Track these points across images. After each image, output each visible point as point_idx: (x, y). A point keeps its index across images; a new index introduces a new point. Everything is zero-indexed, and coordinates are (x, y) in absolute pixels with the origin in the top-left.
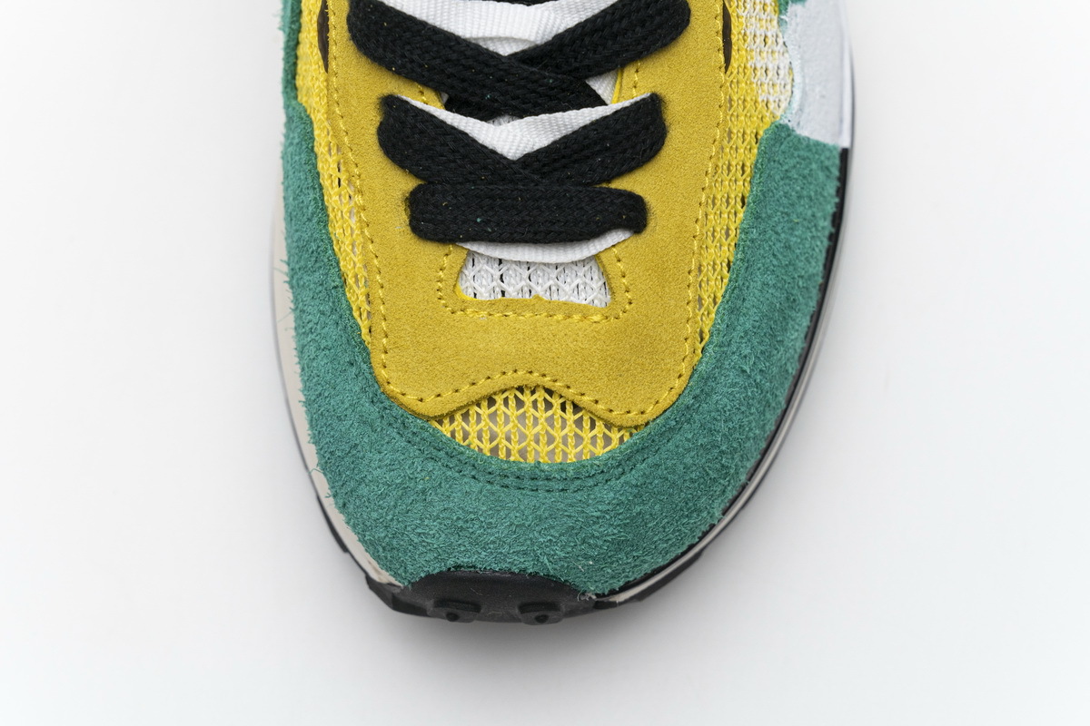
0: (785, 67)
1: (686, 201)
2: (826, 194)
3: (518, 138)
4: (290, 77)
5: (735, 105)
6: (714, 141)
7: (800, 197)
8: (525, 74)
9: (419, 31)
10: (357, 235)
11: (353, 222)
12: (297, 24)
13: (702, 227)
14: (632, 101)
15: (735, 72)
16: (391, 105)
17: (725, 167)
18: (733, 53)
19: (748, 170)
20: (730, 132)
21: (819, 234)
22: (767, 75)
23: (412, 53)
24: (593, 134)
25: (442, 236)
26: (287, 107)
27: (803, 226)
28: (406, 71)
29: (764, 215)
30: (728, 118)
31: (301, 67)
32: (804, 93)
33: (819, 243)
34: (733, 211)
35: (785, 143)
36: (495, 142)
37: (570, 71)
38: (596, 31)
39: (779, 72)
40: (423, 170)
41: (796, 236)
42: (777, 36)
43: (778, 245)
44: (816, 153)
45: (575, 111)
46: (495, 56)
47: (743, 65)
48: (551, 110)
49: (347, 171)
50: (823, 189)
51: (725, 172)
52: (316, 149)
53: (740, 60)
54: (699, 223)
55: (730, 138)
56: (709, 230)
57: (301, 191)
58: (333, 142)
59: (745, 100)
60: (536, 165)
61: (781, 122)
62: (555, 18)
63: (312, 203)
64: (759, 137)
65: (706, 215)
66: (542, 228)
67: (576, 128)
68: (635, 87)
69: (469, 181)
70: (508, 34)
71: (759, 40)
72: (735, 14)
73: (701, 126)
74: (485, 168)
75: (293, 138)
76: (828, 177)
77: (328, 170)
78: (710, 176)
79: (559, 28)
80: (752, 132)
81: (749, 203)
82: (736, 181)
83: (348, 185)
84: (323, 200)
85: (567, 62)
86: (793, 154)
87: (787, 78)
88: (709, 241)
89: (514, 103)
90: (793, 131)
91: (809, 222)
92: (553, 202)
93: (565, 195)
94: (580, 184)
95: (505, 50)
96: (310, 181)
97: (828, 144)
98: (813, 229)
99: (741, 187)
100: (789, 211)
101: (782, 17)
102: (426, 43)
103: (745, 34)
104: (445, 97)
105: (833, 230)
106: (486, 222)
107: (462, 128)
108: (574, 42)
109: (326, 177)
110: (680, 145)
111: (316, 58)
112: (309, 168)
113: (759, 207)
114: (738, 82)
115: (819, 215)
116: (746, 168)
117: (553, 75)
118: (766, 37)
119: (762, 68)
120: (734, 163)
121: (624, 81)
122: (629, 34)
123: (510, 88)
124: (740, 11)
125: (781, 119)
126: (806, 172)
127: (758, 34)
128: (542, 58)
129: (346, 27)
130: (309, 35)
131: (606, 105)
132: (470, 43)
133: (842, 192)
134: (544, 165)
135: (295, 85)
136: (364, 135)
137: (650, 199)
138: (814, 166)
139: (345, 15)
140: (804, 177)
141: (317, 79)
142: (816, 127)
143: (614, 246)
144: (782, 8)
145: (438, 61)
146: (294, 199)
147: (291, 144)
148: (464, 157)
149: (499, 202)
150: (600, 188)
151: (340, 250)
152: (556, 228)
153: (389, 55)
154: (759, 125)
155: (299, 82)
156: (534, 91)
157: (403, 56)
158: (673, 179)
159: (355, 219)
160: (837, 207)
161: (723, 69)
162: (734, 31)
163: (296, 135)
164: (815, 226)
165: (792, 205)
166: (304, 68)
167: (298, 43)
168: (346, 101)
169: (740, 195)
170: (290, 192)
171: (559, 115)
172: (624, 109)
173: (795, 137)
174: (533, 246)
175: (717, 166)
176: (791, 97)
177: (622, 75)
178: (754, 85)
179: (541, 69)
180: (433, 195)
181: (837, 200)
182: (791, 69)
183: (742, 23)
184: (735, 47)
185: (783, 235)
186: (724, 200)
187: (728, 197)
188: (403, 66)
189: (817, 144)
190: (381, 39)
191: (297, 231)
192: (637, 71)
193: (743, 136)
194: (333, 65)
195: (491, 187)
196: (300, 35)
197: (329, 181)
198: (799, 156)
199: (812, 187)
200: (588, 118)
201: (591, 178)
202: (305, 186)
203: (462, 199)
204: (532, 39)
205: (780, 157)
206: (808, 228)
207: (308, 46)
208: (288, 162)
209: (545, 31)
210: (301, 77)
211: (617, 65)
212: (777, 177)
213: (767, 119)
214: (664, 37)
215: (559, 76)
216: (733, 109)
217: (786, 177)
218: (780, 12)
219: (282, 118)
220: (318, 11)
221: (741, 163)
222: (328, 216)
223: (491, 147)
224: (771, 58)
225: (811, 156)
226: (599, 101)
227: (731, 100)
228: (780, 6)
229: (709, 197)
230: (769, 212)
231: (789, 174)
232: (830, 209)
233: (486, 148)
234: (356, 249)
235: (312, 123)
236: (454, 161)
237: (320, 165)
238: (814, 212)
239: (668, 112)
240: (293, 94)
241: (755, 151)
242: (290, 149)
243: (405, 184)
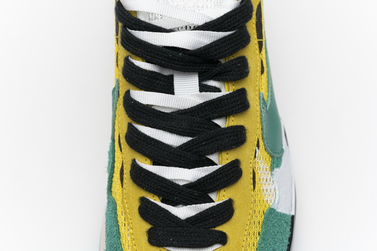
0: (273, 189)
1: (240, 234)
2: (286, 231)
3: (185, 212)
4: (110, 188)
5: (257, 202)
6: (250, 214)
7: (278, 232)
8: (188, 192)
9: (153, 177)
10: (130, 243)
11: (129, 238)
12: (113, 171)
13: (245, 243)
14: (223, 201)
15: (257, 191)
16: (143, 200)
17: (253, 223)
18: (256, 185)
19: (261, 223)
20: (255, 211)
21: (284, 245)
22: (267, 192)
23: (151, 184)
24: (210, 212)
25: (159, 245)
26: (108, 198)
27: (279, 242)
28: (149, 190)
29: (266, 239)
30: (254, 206)
31: (113, 185)
32: (279, 197)
33: (284, 248)
34: (256, 237)
35: (273, 214)
36: (177, 214)
37: (202, 191)
38: (211, 178)
39: (271, 190)
40: (153, 222)
41: (277, 246)
42: (270, 179)
43: (271, 249)
44: (283, 217)
45: (204, 204)
46: (178, 185)
47: (259, 189)
48: (196, 203)
49: (128, 221)
50: (286, 229)
51: (253, 224)
52: (117, 213)
53: (258, 187)
54: (244, 242)
55: (255, 213)
56: (248, 244)
57: (112, 227)
58: (123, 211)
59: (260, 200)
60: (191, 221)
61: (272, 207)
62: (198, 173)
63: (115, 231)
64: (264, 212)
65: (247, 239)
66: (192, 243)
67: (204, 210)
68: (224, 196)
69: (168, 226)
70: (182, 179)
71: (265, 180)
72: (257, 172)
73: (245, 209)
74: (174, 222)
75: (110, 208)
76: (287, 225)
77: (121, 220)
78: (248, 226)
79: (199, 177)
80: (262, 211)
81: (261, 235)
82: (257, 227)
83: (128, 226)
84: (119, 230)
85: (202, 188)
86: (276, 218)
87: (274, 192)
88: (248, 248)
89: (184, 201)
90: (276, 210)
91: (281, 241)
92: (196, 234)
93: (200, 232)
94: (205, 228)
95: (181, 184)
96: (115, 224)
97: (287, 214)
98: (282, 243)
99: (259, 229)
100: (274, 237)
101: (272, 173)
102: (156, 181)
103: (260, 179)
104: (161, 198)
105: (289, 243)
106: (173, 240)
107: (166, 208)
108: (204, 181)
109: (120, 223)
110: (238, 216)
111: (119, 183)
112: (115, 219)
113: (264, 236)
114: (258, 194)
115: (284, 238)
116: (260, 223)
117: (197, 192)
118: (267, 179)
119: (265, 189)
120: (256, 221)
121: (220, 194)
122: (222, 179)
123: (183, 196)
124: (258, 171)
125: (272, 206)
126: (280, 224)
127: (264, 178)
128: (193, 186)
129: (129, 174)
130: (117, 175)
131: (214, 202)
132: (170, 181)
133: (292, 230)
134: (193, 222)
135: (111, 190)
136: (134, 210)
137: (228, 234)
138: (283, 222)
139: (129, 170)
140: (279, 226)
141: (119, 190)
142: (283, 209)
143: (216, 249)
144: (272, 169)
145: (159, 187)
146: (109, 229)
147: (109, 210)
148: (167, 218)
149: (178, 234)
150: (212, 230)
151: (124, 247)
152: (197, 243)
153: (143, 184)
154: (264, 208)
155: (113, 190)
156: (190, 197)
157: (148, 185)
158: (236, 227)
159: (129, 237)
160: (290, 235)
161: (253, 190)
162: (257, 178)
163: (111, 208)
164: (283, 242)
165: (275, 235)
166: (114, 185)
167: (113, 177)
168: (128, 198)
169: (258, 232)
170: (108, 227)
171: (198, 205)
172: (220, 204)
173: (276, 212)
174: (189, 249)
175: (250, 222)
176: (275, 199)
177: (220, 192)
178: (263, 195)
179: (193, 190)
180: (156, 231)
181: (290, 233)
182: (275, 189)
183: (259, 175)
184: (257, 183)
185: (272, 246)
186: (253, 233)
187: (254, 233)
188: (148, 188)
189: (284, 214)
190: (141, 179)
191: (110, 240)
192: (225, 191)
193: (259, 212)
194: (124, 186)
195: (176, 229)
196: (114, 174)
197: (122, 224)
198: (278, 219)
199: (282, 229)
200: (208, 206)
201: (209, 226)
202: (113, 225)
203: (166, 233)
204: (190, 180)
205: (271, 219)
206: (281, 243)
207: (116, 179)
208: (108, 216)
209: (195, 178)
210: (113, 188)
211: (218, 189)
212: (270, 226)
213: (267, 206)
214: (234, 180)
215: (199, 192)
216: (256, 203)
217: (273, 225)
218: (272, 171)
219: (106, 201)
220: (120, 168)
221: (258, 221)
222: (120, 235)
223: (176, 215)
224: (268, 186)
225: (282, 219)
226: (212, 201)
227: (255, 200)
228: (271, 169)
229: (248, 233)
230: (268, 237)
231: (274, 225)
232: (288, 236)
233: (174, 215)
234: (129, 247)
235: (116, 204)
236: (164, 220)
237: (119, 219)
238: (282, 237)
239: (235, 205)
240: (110, 194)
241: (263, 217)
242: (109, 212)
243: (147, 226)
